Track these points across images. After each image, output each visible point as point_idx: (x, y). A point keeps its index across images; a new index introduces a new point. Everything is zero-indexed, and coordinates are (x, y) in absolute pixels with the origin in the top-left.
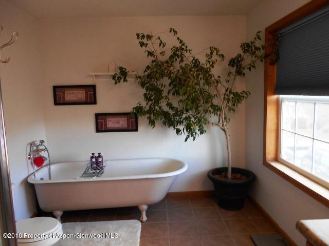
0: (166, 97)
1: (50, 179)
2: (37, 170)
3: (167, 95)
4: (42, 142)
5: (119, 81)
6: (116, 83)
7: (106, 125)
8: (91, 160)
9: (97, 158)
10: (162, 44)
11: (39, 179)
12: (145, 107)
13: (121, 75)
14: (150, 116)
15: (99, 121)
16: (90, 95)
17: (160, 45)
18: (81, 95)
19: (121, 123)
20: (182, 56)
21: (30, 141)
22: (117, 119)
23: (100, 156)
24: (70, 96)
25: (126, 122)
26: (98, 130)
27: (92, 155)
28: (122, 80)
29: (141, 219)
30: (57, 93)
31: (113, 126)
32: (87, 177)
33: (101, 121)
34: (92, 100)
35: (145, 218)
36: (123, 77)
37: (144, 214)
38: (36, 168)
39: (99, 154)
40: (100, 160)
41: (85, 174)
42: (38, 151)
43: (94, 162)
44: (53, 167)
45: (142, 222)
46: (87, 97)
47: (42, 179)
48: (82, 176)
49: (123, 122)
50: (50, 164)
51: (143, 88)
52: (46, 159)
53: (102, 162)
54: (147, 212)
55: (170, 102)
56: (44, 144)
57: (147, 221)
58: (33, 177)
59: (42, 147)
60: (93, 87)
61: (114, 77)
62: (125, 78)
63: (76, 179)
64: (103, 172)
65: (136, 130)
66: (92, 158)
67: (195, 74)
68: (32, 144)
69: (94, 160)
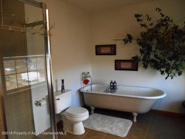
0: (155, 51)
1: (92, 91)
2: (85, 86)
3: (155, 49)
4: (89, 73)
5: (127, 42)
6: (125, 43)
7: (120, 66)
8: (111, 84)
9: (113, 83)
10: (149, 19)
11: (86, 90)
12: (140, 57)
13: (129, 39)
14: (144, 62)
15: (117, 64)
16: (112, 50)
17: (148, 20)
18: (108, 50)
19: (128, 66)
20: (167, 25)
21: (83, 72)
22: (126, 63)
23: (115, 83)
24: (103, 50)
25: (131, 66)
26: (116, 69)
27: (111, 82)
28: (129, 42)
29: (133, 120)
30: (97, 49)
31: (124, 67)
32: (107, 92)
33: (118, 64)
34: (114, 53)
35: (135, 120)
36: (129, 40)
37: (135, 118)
38: (85, 85)
39: (115, 81)
40: (115, 84)
41: (106, 91)
42: (86, 77)
43: (111, 85)
44: (93, 86)
45: (133, 122)
46: (111, 51)
47: (87, 91)
48: (105, 92)
49: (129, 65)
50: (92, 84)
51: (140, 46)
52: (89, 81)
53: (116, 86)
54: (137, 117)
55: (156, 54)
56: (89, 74)
57: (136, 122)
58: (83, 89)
59: (88, 75)
60: (114, 46)
61: (124, 40)
62: (130, 41)
63: (100, 92)
64: (116, 91)
65: (137, 70)
66: (111, 83)
67: (171, 36)
68: (83, 73)
69: (112, 84)
